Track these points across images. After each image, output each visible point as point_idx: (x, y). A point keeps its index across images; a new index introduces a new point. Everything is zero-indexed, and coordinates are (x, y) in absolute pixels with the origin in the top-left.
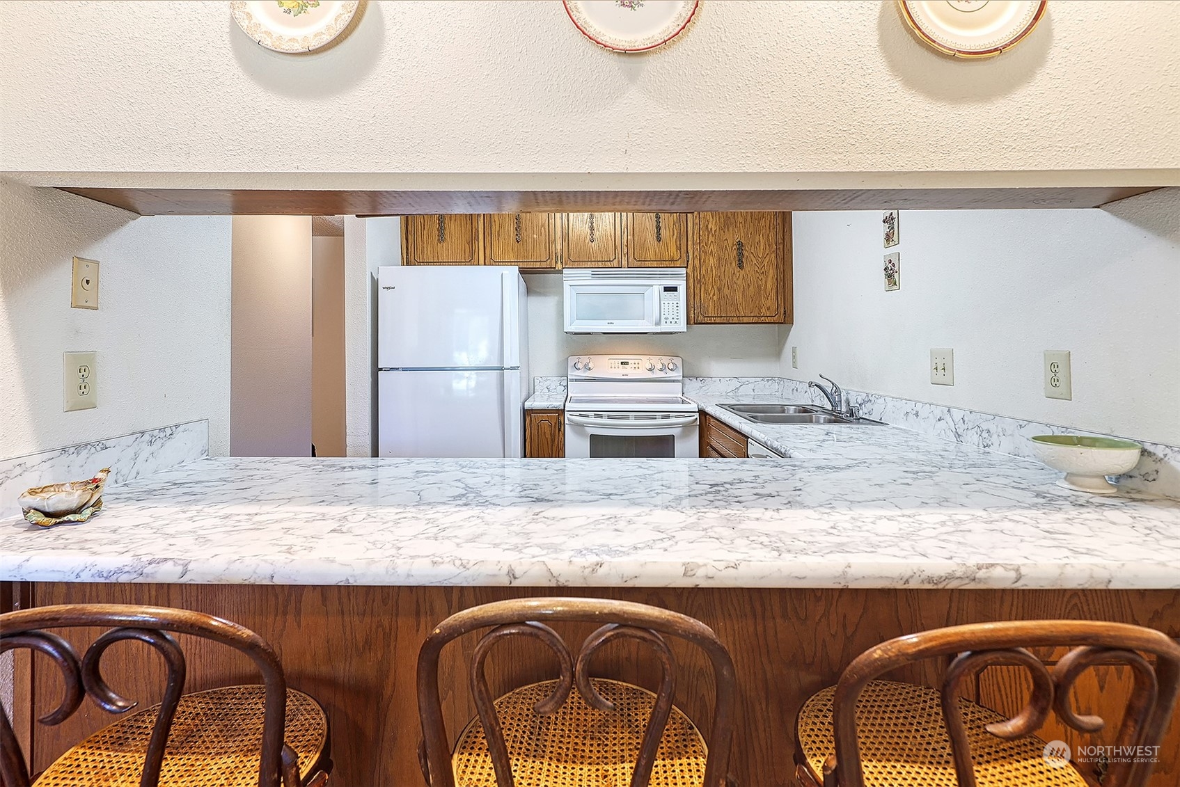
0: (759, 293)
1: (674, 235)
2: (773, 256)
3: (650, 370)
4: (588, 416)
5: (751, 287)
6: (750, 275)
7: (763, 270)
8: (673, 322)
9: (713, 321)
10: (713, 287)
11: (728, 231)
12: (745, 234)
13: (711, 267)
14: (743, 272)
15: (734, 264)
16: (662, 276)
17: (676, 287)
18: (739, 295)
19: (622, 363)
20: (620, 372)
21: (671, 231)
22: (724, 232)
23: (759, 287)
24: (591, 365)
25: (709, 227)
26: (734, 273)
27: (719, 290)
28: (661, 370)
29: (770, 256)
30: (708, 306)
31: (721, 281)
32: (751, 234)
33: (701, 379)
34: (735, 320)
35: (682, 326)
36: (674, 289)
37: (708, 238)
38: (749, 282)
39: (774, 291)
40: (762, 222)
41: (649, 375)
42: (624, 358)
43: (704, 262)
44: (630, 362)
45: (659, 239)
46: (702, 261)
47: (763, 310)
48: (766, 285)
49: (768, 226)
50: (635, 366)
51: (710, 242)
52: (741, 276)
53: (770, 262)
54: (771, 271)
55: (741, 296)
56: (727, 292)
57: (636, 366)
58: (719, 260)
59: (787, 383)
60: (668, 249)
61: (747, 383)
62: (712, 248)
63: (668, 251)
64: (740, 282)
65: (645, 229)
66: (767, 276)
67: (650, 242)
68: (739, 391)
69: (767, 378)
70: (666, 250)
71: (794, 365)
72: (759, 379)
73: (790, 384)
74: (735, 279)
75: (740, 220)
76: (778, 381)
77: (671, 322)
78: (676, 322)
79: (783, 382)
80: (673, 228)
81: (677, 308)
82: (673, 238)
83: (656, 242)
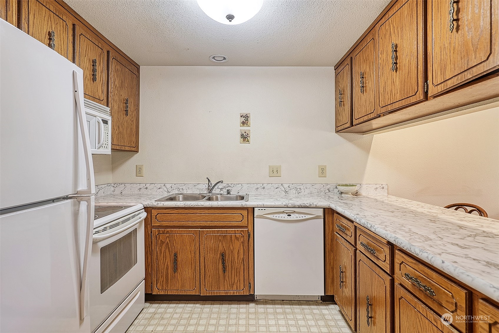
0: (131, 133)
5: (129, 129)
6: (128, 121)
7: (133, 119)
9: (116, 148)
14: (126, 118)
17: (108, 122)
22: (121, 90)
23: (131, 129)
26: (124, 118)
29: (134, 112)
31: (119, 121)
32: (130, 96)
34: (123, 148)
35: (109, 151)
37: (115, 91)
38: (128, 125)
43: (113, 106)
47: (132, 143)
48: (133, 129)
51: (115, 94)
52: (126, 121)
53: (134, 115)
54: (135, 121)
55: (125, 133)
56: (121, 129)
59: (131, 186)
60: (98, 90)
61: (101, 188)
62: (116, 98)
63: (98, 92)
64: (125, 124)
65: (86, 68)
66: (134, 123)
67: (89, 80)
68: (98, 195)
69: (109, 184)
70: (97, 91)
71: (138, 175)
72: (106, 185)
73: (135, 186)
74: (124, 122)
75: (126, 85)
76: (115, 186)
77: (104, 147)
78: (107, 147)
79: (123, 185)
80: (101, 75)
81: (108, 137)
82: (100, 83)
83: (92, 82)
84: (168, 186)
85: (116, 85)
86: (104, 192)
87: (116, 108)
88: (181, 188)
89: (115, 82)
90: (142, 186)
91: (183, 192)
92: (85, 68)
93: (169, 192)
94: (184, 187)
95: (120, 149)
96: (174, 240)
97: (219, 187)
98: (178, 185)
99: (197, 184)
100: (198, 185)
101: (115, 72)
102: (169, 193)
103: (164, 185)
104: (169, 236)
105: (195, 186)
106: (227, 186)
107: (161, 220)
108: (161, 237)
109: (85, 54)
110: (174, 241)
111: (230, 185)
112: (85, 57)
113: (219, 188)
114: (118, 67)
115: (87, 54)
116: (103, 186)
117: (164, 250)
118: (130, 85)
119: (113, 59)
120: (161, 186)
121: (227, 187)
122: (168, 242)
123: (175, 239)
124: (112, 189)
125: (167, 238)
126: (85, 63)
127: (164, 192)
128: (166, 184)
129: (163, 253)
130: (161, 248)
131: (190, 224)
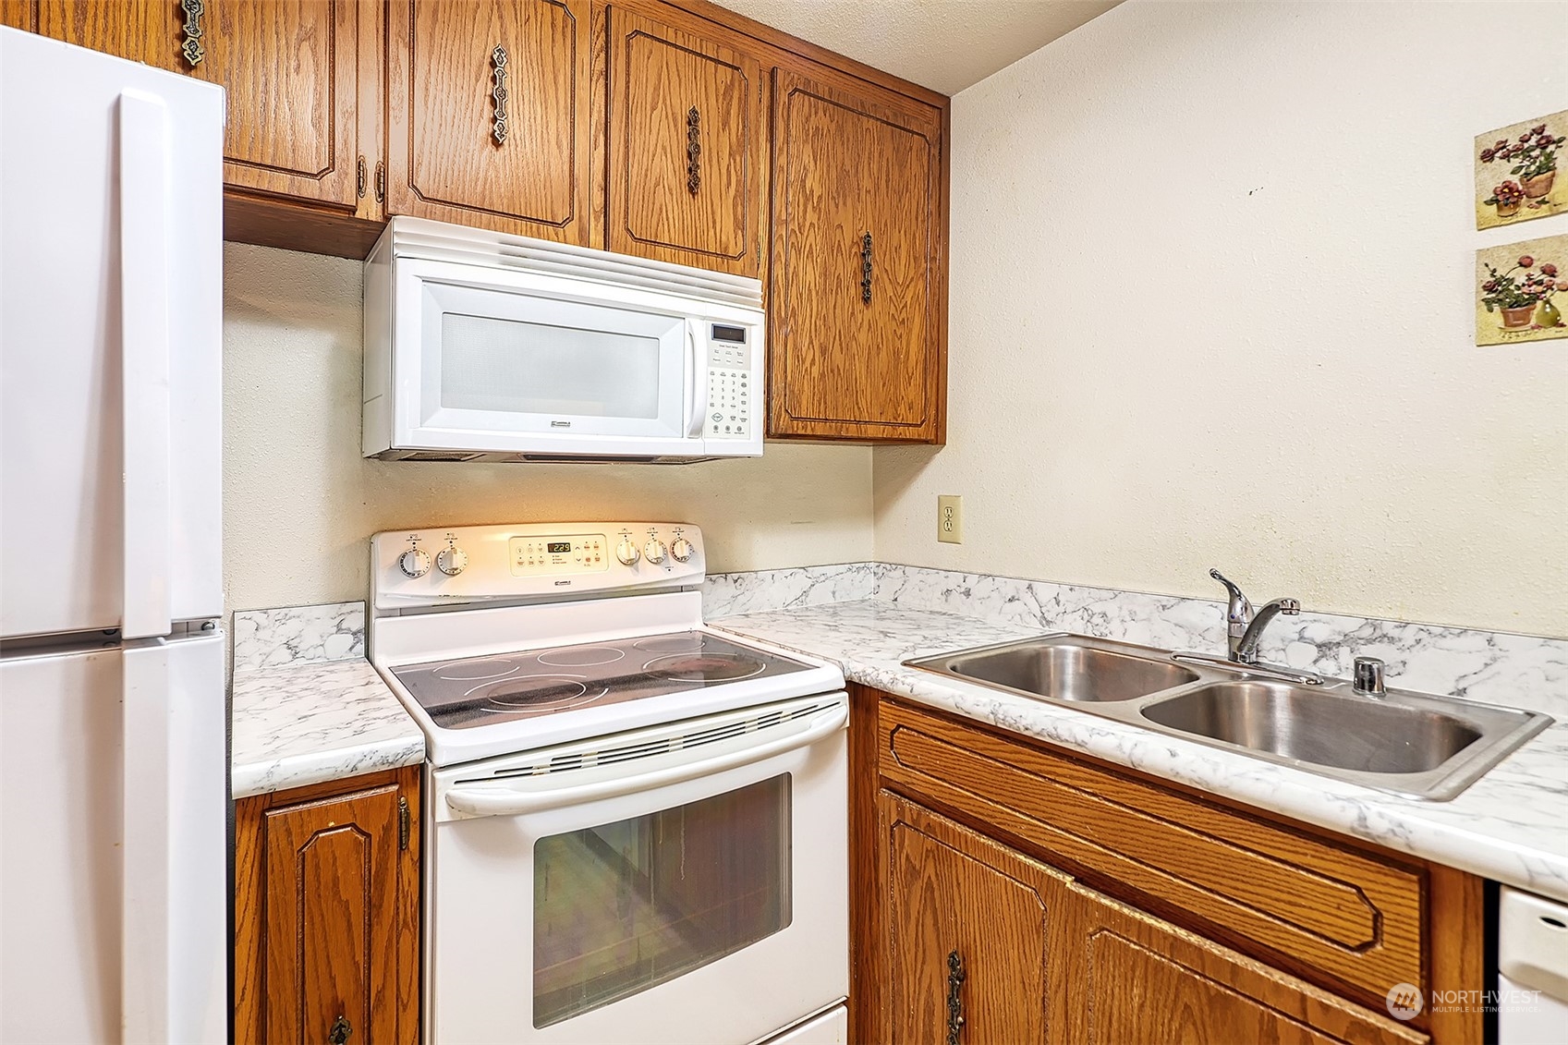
0: (896, 368)
1: (729, 184)
2: (921, 286)
3: (631, 563)
4: (525, 772)
5: (883, 354)
6: (880, 324)
7: (904, 315)
8: (733, 429)
9: (809, 432)
10: (811, 342)
11: (845, 204)
12: (874, 221)
13: (810, 290)
14: (868, 314)
15: (852, 291)
16: (711, 293)
17: (742, 331)
18: (860, 368)
19: (552, 548)
20: (545, 576)
21: (724, 171)
22: (837, 206)
23: (896, 353)
24: (458, 561)
25: (808, 186)
26: (853, 313)
27: (824, 351)
28: (657, 562)
29: (916, 286)
30: (801, 391)
31: (828, 329)
32: (886, 225)
33: (735, 576)
34: (852, 431)
35: (751, 441)
36: (737, 335)
37: (805, 211)
38: (879, 340)
39: (920, 367)
40: (905, 200)
41: (627, 578)
42: (556, 532)
43: (795, 273)
44: (573, 542)
45: (693, 188)
46: (791, 270)
47: (902, 410)
48: (908, 352)
49: (914, 214)
50: (587, 554)
51: (807, 224)
52: (866, 323)
53: (916, 297)
54: (917, 320)
55: (864, 372)
56: (838, 358)
57: (591, 553)
58: (825, 274)
59: (920, 577)
60: (714, 222)
61: (823, 578)
62: (813, 240)
63: (714, 227)
64: (863, 337)
65: (659, 149)
66: (911, 330)
67: (670, 190)
68: (808, 599)
69: (858, 566)
70: (711, 224)
71: (945, 535)
72: (842, 568)
73: (933, 577)
74: (853, 329)
75: (867, 183)
76: (880, 571)
77: (728, 428)
78: (739, 429)
79: (899, 573)
80: (729, 165)
81: (744, 389)
82: (727, 192)
83: (686, 196)
84: (1047, 594)
85: (812, 191)
86: (834, 593)
87: (810, 277)
88: (1097, 608)
89: (803, 181)
90: (954, 581)
91: (1107, 632)
92: (651, 149)
93: (1048, 622)
94: (1111, 609)
95: (833, 433)
96: (955, 884)
97: (1306, 634)
98: (1086, 595)
99: (1173, 601)
100: (1182, 604)
101: (806, 141)
102: (1047, 628)
103: (1030, 587)
104: (936, 852)
105: (1164, 607)
106: (1367, 632)
107: (908, 761)
108: (906, 844)
109: (653, 99)
110: (955, 888)
111: (1389, 628)
112: (653, 109)
113: (1312, 642)
114: (821, 120)
115: (664, 100)
116: (831, 571)
117: (919, 913)
118: (887, 182)
119: (790, 95)
120: (1017, 590)
121: (1369, 641)
122: (933, 878)
123: (957, 880)
124: (872, 581)
125: (927, 857)
126: (654, 131)
127: (1027, 618)
128: (1035, 585)
129: (913, 918)
130: (909, 892)
131: (1021, 823)
